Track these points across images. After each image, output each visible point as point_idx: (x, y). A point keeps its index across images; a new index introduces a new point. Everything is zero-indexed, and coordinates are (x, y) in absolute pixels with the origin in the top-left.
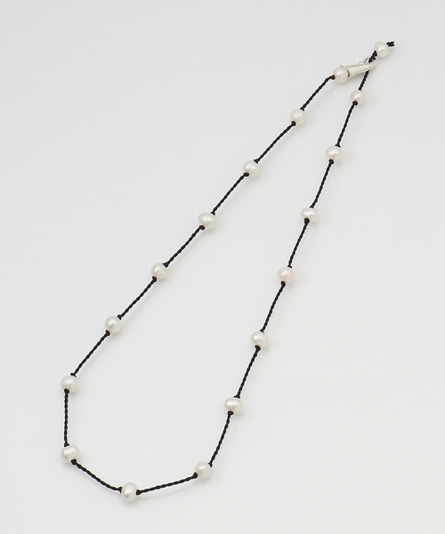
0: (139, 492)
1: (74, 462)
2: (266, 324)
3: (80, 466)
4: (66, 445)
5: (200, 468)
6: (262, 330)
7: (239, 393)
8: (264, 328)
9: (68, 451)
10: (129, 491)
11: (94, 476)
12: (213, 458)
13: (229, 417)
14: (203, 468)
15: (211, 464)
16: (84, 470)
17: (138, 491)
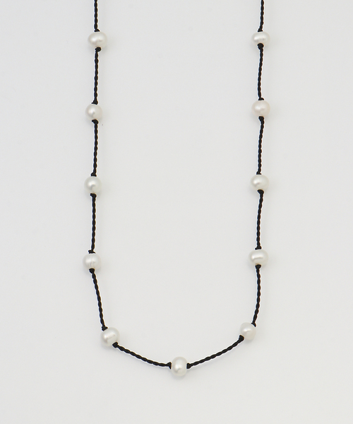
0: (189, 366)
1: (116, 345)
2: (260, 165)
3: (122, 349)
4: (104, 328)
5: (245, 330)
6: (259, 173)
7: (259, 244)
8: (260, 170)
9: (108, 334)
10: (180, 365)
11: (139, 357)
12: (255, 317)
13: (258, 271)
14: (249, 329)
15: (254, 323)
16: (127, 351)
17: (188, 364)
